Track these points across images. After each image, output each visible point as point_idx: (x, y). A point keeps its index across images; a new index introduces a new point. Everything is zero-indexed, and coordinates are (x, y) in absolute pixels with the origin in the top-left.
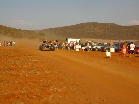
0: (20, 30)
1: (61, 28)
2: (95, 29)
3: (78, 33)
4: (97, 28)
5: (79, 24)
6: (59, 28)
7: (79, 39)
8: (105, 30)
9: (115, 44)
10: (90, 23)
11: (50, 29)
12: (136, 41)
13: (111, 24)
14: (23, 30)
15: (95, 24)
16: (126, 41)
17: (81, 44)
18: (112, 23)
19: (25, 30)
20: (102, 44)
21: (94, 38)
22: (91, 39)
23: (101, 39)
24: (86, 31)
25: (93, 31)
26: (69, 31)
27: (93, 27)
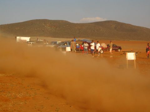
2: (46, 27)
3: (27, 30)
4: (48, 25)
5: (28, 21)
6: (5, 25)
7: (30, 38)
8: (56, 27)
9: (69, 43)
10: (40, 20)
12: (90, 39)
15: (45, 21)
16: (79, 40)
17: (31, 43)
18: (64, 21)
20: (55, 43)
23: (52, 37)
24: (36, 29)
25: (43, 29)
26: (17, 29)
27: (44, 25)
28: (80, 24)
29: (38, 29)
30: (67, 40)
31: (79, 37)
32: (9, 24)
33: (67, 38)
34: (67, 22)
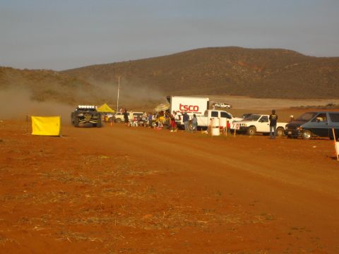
0: (10, 69)
1: (131, 63)
2: (234, 67)
3: (183, 78)
4: (239, 62)
5: (185, 53)
6: (124, 63)
10: (217, 48)
11: (96, 66)
13: (281, 51)
14: (18, 70)
16: (330, 105)
19: (26, 70)
21: (231, 95)
22: (222, 98)
23: (252, 97)
24: (207, 74)
25: (227, 74)
26: (155, 74)
27: (229, 61)
28: (331, 58)
29: (214, 74)
30: (295, 106)
31: (330, 96)
32: (133, 61)
33: (295, 98)
34: (294, 53)
